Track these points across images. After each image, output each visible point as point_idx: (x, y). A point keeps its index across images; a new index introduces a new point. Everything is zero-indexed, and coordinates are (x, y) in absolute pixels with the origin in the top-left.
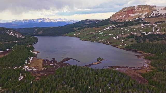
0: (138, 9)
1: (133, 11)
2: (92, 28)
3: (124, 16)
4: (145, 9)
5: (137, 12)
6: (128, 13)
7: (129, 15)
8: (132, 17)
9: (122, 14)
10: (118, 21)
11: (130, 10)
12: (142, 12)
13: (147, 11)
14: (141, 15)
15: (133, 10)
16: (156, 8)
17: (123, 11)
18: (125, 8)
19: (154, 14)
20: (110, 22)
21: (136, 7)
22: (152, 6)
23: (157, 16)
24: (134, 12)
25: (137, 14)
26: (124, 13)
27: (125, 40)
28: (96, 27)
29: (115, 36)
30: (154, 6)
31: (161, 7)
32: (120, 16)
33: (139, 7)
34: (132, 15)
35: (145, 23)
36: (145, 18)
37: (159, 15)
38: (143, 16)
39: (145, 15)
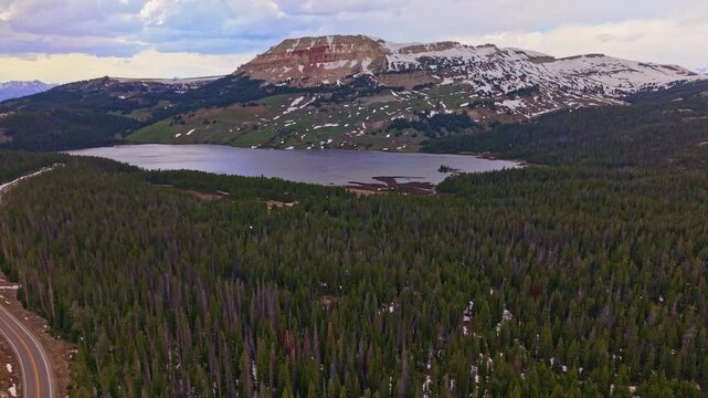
0: (339, 47)
1: (327, 52)
3: (301, 68)
4: (361, 49)
5: (336, 58)
6: (310, 58)
7: (318, 65)
8: (332, 72)
9: (293, 62)
10: (293, 84)
11: (317, 51)
12: (354, 55)
13: (368, 54)
14: (358, 69)
15: (324, 48)
16: (387, 46)
17: (288, 51)
18: (293, 41)
19: (395, 64)
21: (330, 41)
22: (375, 40)
23: (403, 70)
24: (330, 55)
25: (342, 63)
26: (296, 56)
29: (349, 129)
30: (380, 41)
32: (287, 70)
33: (338, 39)
34: (329, 66)
35: (396, 90)
36: (377, 75)
37: (407, 67)
38: (366, 71)
39: (369, 67)
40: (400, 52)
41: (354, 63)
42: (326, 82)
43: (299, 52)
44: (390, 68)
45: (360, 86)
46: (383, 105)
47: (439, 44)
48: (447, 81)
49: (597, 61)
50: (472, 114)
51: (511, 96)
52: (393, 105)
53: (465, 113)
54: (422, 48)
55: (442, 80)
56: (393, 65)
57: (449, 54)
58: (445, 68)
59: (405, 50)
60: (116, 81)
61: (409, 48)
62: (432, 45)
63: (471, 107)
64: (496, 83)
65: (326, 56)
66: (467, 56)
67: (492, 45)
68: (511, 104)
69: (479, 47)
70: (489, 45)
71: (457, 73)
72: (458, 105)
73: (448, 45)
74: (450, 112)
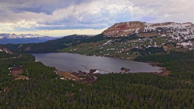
0: (130, 25)
1: (126, 26)
2: (89, 43)
3: (118, 31)
4: (137, 25)
5: (129, 28)
6: (121, 29)
7: (123, 30)
8: (126, 32)
9: (116, 30)
10: (113, 36)
11: (123, 26)
12: (134, 27)
13: (139, 27)
14: (135, 31)
15: (126, 25)
16: (146, 24)
17: (115, 27)
18: (118, 24)
19: (146, 30)
20: (105, 37)
21: (128, 23)
22: (142, 22)
23: (149, 32)
24: (127, 28)
25: (130, 30)
26: (117, 28)
27: (130, 54)
28: (93, 43)
29: (118, 50)
30: (144, 23)
31: (150, 24)
32: (114, 32)
33: (131, 23)
34: (126, 31)
36: (139, 33)
37: (150, 31)
38: (137, 32)
39: (138, 31)
40: (151, 26)
41: (134, 30)
42: (122, 35)
43: (118, 27)
44: (144, 31)
45: (133, 36)
46: (134, 43)
47: (165, 23)
48: (163, 35)
50: (164, 47)
51: (186, 41)
53: (162, 47)
54: (159, 24)
55: (161, 35)
56: (145, 30)
57: (168, 26)
58: (163, 31)
59: (153, 25)
61: (154, 25)
62: (163, 23)
63: (165, 45)
64: (183, 36)
65: (126, 28)
66: (175, 27)
67: (190, 23)
68: (184, 44)
69: (183, 24)
70: (188, 23)
71: (169, 33)
72: (161, 44)
73: (169, 23)
74: (157, 46)
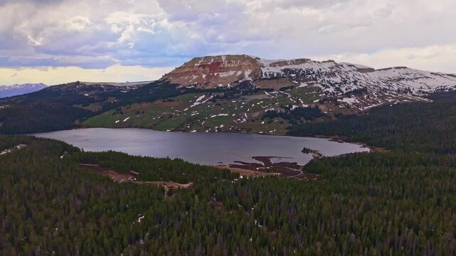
0: (230, 62)
1: (222, 65)
3: (204, 76)
4: (244, 64)
5: (228, 69)
6: (210, 70)
7: (216, 74)
8: (225, 79)
9: (199, 72)
10: (198, 87)
11: (214, 65)
12: (240, 68)
13: (249, 67)
14: (242, 76)
15: (219, 63)
16: (261, 62)
17: (196, 65)
18: (199, 59)
20: (182, 89)
21: (224, 58)
22: (254, 58)
23: (272, 78)
24: (224, 68)
25: (231, 73)
26: (201, 69)
28: (164, 101)
30: (257, 58)
31: (269, 61)
32: (195, 77)
33: (229, 58)
34: (222, 75)
35: (268, 90)
36: (255, 80)
37: (275, 75)
38: (247, 78)
39: (249, 76)
40: (270, 65)
41: (239, 73)
42: (220, 85)
43: (203, 66)
44: (264, 76)
45: (243, 88)
46: (259, 101)
47: (297, 60)
48: (303, 85)
49: (402, 71)
50: (322, 107)
51: (348, 95)
52: (266, 101)
53: (317, 107)
54: (285, 63)
55: (300, 84)
56: (266, 74)
57: (304, 67)
58: (301, 76)
59: (274, 64)
60: (84, 84)
61: (276, 63)
62: (292, 61)
63: (321, 102)
64: (337, 86)
65: (221, 69)
66: (316, 68)
67: (333, 61)
68: (350, 101)
69: (323, 62)
70: (330, 61)
71: (310, 80)
72: (312, 101)
73: (303, 61)
74: (307, 106)
